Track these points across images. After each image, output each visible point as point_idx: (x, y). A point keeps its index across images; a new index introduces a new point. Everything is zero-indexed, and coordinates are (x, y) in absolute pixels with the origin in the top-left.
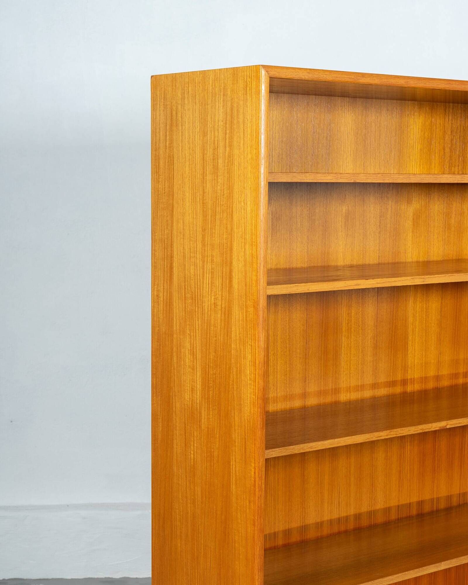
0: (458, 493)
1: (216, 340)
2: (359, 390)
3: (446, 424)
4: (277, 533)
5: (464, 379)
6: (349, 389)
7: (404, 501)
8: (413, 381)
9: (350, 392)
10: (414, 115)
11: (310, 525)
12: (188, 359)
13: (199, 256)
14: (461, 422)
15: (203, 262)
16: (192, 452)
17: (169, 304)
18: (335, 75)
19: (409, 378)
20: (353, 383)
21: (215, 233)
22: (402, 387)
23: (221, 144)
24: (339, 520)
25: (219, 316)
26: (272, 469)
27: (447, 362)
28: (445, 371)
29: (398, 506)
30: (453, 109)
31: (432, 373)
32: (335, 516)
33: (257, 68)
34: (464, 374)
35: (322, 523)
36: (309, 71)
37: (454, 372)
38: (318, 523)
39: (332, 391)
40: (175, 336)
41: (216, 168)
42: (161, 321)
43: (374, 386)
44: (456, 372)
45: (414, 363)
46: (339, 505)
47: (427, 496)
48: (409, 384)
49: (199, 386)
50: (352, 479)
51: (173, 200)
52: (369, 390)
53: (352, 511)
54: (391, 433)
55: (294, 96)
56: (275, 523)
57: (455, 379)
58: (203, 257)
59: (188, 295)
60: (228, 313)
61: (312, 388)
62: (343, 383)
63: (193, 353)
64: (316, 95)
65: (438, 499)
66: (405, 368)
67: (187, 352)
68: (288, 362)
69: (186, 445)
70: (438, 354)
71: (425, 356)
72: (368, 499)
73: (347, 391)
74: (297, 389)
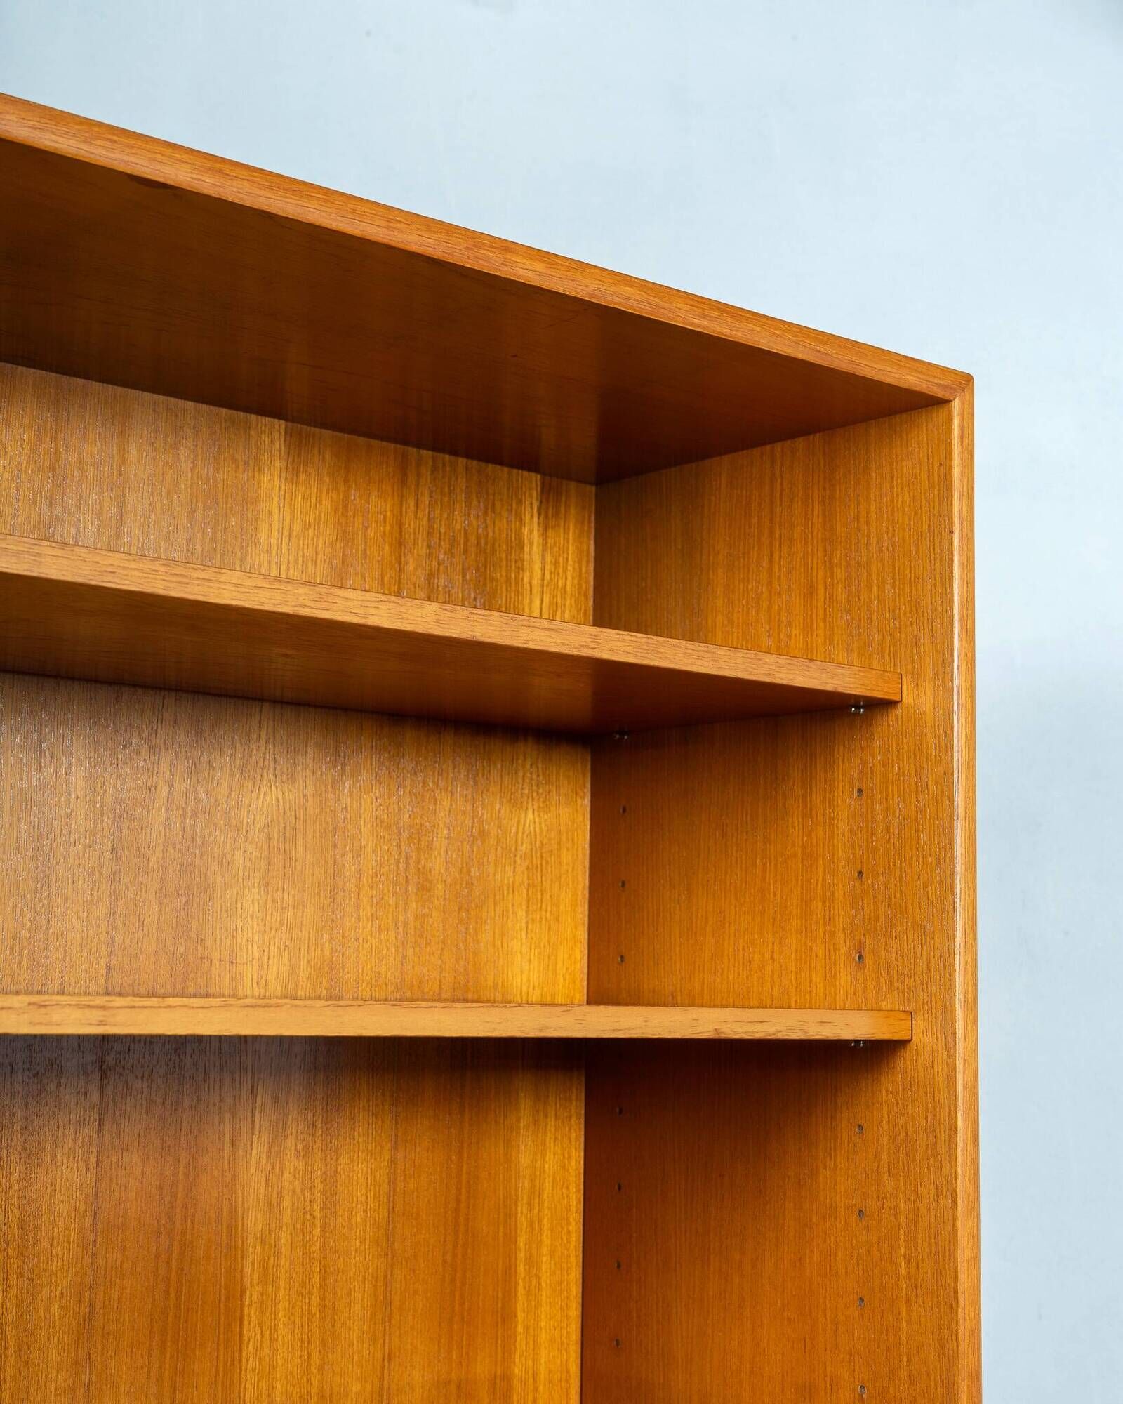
70: (379, 1355)
71: (321, 1368)
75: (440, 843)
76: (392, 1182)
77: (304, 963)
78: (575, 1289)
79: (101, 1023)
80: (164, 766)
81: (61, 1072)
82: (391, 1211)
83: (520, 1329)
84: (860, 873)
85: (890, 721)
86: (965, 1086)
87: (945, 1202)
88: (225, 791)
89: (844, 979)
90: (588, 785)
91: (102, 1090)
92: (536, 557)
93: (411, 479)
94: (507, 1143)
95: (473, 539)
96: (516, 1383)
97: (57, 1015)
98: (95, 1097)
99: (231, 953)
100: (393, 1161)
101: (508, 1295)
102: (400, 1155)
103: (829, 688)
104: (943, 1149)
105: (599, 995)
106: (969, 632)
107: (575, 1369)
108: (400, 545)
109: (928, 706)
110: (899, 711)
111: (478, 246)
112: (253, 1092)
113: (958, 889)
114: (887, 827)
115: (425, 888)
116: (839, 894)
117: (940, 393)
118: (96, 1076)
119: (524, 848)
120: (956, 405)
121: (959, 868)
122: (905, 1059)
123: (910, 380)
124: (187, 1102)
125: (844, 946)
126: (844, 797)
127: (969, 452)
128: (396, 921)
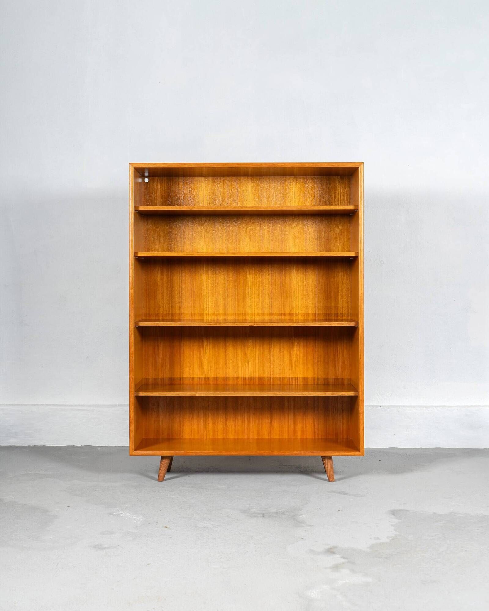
4: (209, 378)
7: (294, 375)
8: (298, 315)
9: (255, 316)
11: (230, 377)
19: (295, 313)
20: (257, 311)
24: (249, 378)
26: (206, 347)
27: (322, 307)
28: (321, 312)
29: (289, 378)
31: (311, 311)
32: (246, 375)
35: (238, 378)
38: (235, 377)
43: (270, 314)
44: (329, 313)
45: (298, 305)
48: (295, 316)
50: (257, 359)
53: (257, 375)
56: (208, 373)
61: (230, 311)
62: (250, 310)
65: (318, 379)
66: (292, 307)
68: (215, 298)
71: (306, 303)
72: (268, 371)
73: (253, 315)
74: (221, 311)
92: (339, 189)
96: (339, 307)
120: (360, 168)
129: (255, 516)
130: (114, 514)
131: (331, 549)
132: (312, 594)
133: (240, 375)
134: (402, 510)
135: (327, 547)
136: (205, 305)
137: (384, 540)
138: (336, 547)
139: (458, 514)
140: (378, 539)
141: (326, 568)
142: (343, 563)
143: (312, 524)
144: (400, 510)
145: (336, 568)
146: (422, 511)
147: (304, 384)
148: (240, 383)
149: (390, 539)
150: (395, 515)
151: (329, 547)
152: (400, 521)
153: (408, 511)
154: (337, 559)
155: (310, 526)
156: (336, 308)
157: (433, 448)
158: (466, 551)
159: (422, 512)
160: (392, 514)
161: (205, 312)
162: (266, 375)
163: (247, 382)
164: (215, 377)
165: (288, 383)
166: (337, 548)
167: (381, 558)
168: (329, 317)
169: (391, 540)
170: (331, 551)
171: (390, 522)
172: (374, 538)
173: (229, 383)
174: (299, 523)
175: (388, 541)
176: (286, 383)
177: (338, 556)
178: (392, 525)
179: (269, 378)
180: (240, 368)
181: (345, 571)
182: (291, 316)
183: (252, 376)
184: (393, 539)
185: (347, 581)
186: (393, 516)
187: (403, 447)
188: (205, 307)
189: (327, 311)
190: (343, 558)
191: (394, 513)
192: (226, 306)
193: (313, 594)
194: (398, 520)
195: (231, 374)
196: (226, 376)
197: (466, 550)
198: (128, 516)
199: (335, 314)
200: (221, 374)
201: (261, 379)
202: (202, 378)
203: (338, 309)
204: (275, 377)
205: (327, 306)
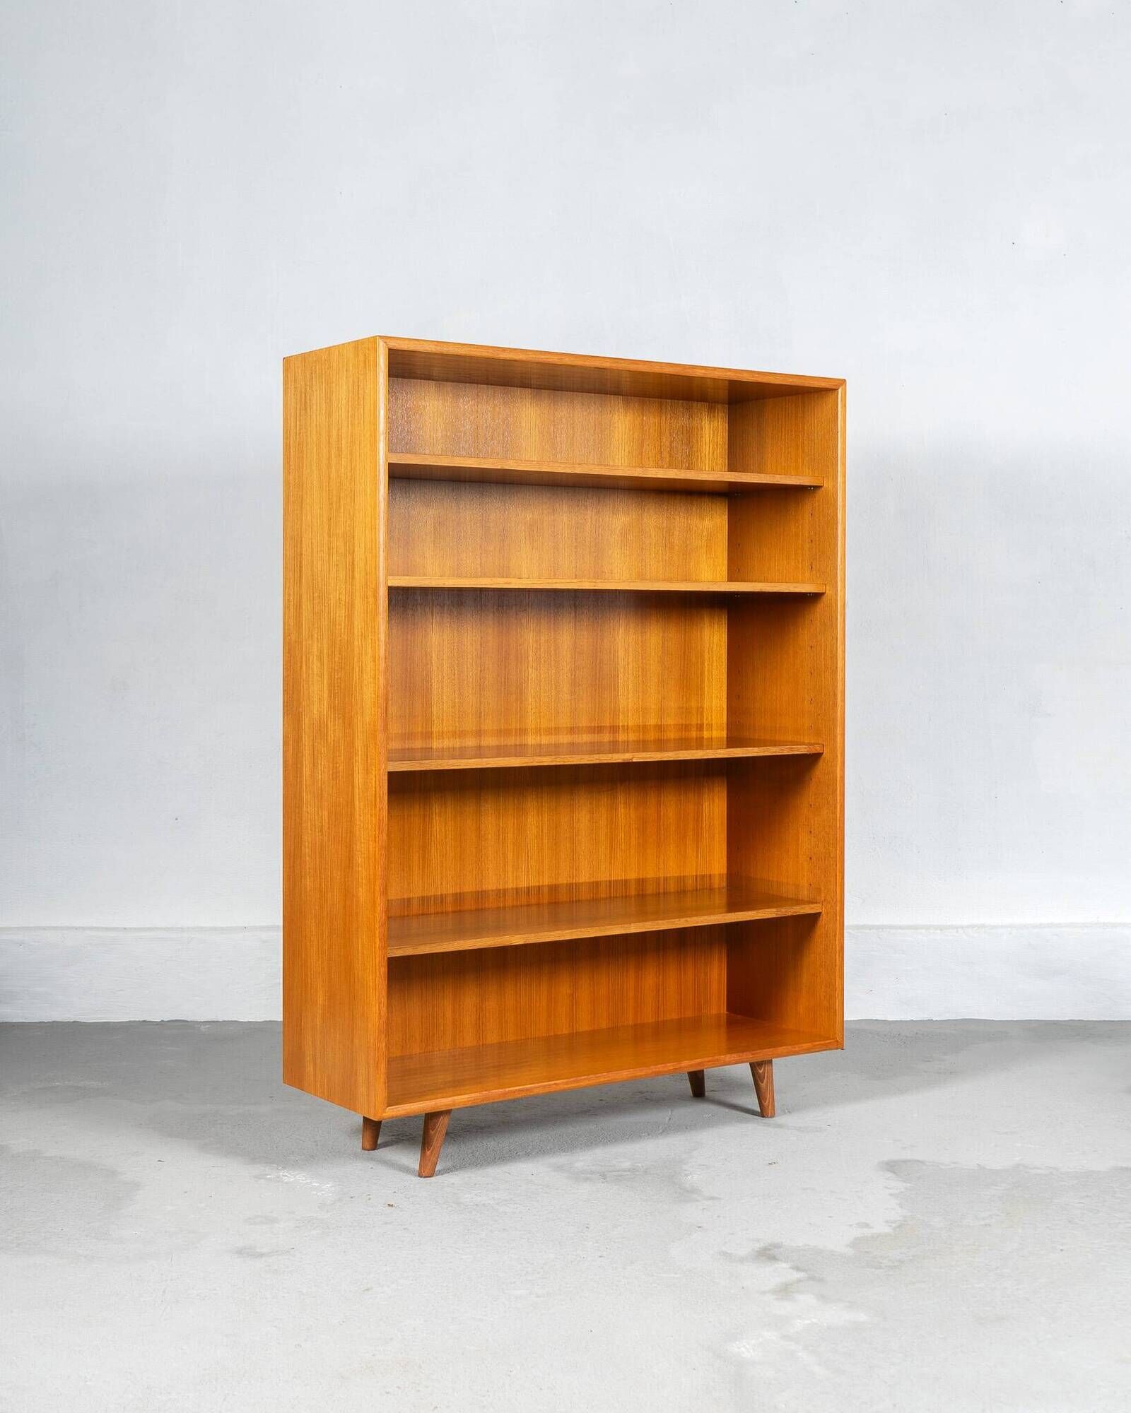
0: (695, 874)
1: (340, 640)
2: (552, 734)
3: (631, 757)
4: (444, 896)
5: (698, 733)
6: (538, 731)
7: (619, 875)
8: (626, 728)
9: (540, 735)
10: (618, 411)
11: (488, 891)
12: (315, 666)
13: (325, 549)
14: (652, 756)
15: (329, 555)
16: (320, 772)
17: (299, 606)
18: (469, 349)
19: (621, 724)
20: (544, 724)
21: (339, 521)
22: (611, 735)
23: (345, 424)
24: (528, 890)
25: (344, 611)
26: (437, 818)
27: (673, 710)
28: (670, 721)
29: (610, 882)
30: (671, 405)
31: (652, 721)
32: (523, 884)
33: (373, 340)
34: (699, 726)
35: (505, 891)
36: (436, 343)
37: (684, 723)
38: (500, 890)
39: (516, 732)
40: (304, 643)
41: (340, 450)
42: (292, 628)
43: (572, 730)
44: (687, 723)
45: (628, 707)
46: (528, 872)
47: (650, 874)
48: (620, 732)
49: (326, 695)
50: (545, 841)
51: (302, 491)
52: (567, 734)
53: (546, 881)
54: (558, 760)
55: (461, 385)
56: (441, 884)
57: (685, 731)
58: (329, 549)
59: (316, 595)
60: (350, 607)
61: (489, 725)
62: (531, 722)
63: (320, 659)
64: (487, 384)
65: (666, 879)
66: (615, 713)
67: (315, 658)
68: (457, 692)
69: (314, 765)
70: (660, 698)
71: (642, 700)
72: (568, 868)
73: (537, 733)
74: (470, 725)
75: (676, 533)
76: (663, 643)
77: (633, 574)
78: (725, 681)
79: (594, 586)
80: (589, 512)
81: (563, 607)
82: (663, 652)
83: (706, 692)
84: (812, 541)
85: (820, 492)
86: (841, 606)
87: (835, 641)
88: (608, 519)
89: (807, 574)
90: (727, 513)
91: (575, 613)
92: (707, 432)
93: (664, 410)
94: (701, 632)
95: (685, 429)
96: (705, 710)
97: (584, 584)
98: (573, 614)
99: (611, 570)
100: (663, 637)
101: (702, 681)
102: (665, 635)
103: (798, 484)
104: (834, 626)
105: (731, 579)
106: (844, 464)
107: (725, 706)
108: (660, 433)
109: (831, 487)
110: (823, 489)
111: (686, 369)
112: (619, 614)
113: (839, 545)
114: (819, 526)
115: (671, 548)
116: (806, 548)
117: (834, 387)
118: (573, 608)
119: (705, 534)
120: (840, 390)
121: (839, 538)
122: (824, 598)
123: (823, 385)
124: (600, 616)
125: (807, 564)
126: (807, 516)
127: (844, 406)
128: (662, 559)
129: (587, 1179)
130: (268, 1176)
131: (765, 1249)
132: (743, 1349)
133: (511, 885)
134: (909, 1161)
135: (758, 1246)
136: (435, 709)
137: (881, 1228)
138: (778, 1246)
139: (1032, 1169)
140: (867, 1225)
141: (764, 1293)
142: (799, 1281)
143: (717, 1196)
144: (905, 1162)
145: (785, 1291)
146: (955, 1163)
147: (638, 895)
148: (509, 903)
149: (894, 1225)
150: (895, 1173)
151: (762, 1245)
152: (909, 1185)
153: (923, 1162)
154: (781, 1272)
155: (712, 1198)
156: (700, 710)
157: (956, 1020)
158: (1062, 1250)
159: (953, 1166)
160: (888, 1170)
161: (436, 728)
162: (563, 880)
163: (524, 901)
164: (456, 894)
165: (608, 896)
166: (780, 1247)
167: (880, 1268)
168: (687, 733)
169: (894, 1229)
170: (767, 1254)
171: (886, 1187)
172: (857, 1224)
173: (487, 905)
174: (687, 1194)
175: (887, 1230)
176: (603, 896)
177: (784, 1265)
178: (891, 1195)
179: (571, 887)
180: (510, 869)
181: (806, 1299)
182: (613, 733)
183: (536, 884)
184: (899, 1226)
185: (814, 1320)
186: (889, 1175)
187: (890, 1018)
188: (434, 718)
189: (682, 718)
190: (798, 1269)
191: (892, 1167)
192: (481, 713)
193: (745, 1349)
194: (904, 1184)
195: (491, 884)
196: (480, 890)
197: (1061, 1248)
198: (301, 1181)
199: (697, 724)
200: (469, 887)
201: (554, 888)
202: (429, 898)
203: (702, 712)
204: (582, 883)
205: (683, 708)
